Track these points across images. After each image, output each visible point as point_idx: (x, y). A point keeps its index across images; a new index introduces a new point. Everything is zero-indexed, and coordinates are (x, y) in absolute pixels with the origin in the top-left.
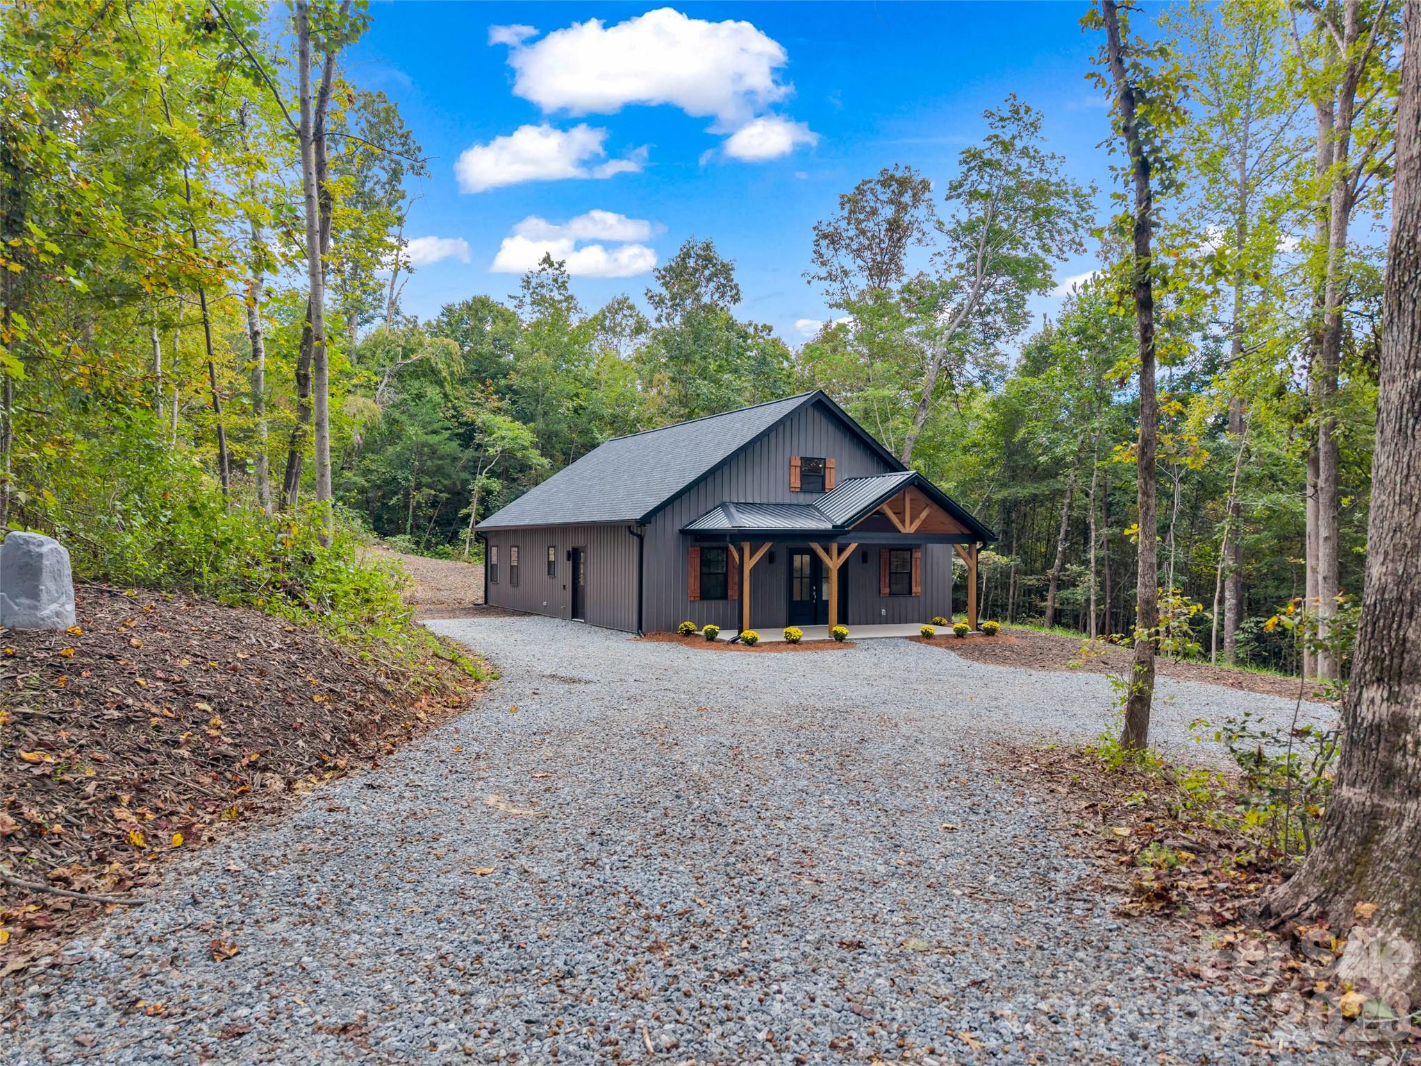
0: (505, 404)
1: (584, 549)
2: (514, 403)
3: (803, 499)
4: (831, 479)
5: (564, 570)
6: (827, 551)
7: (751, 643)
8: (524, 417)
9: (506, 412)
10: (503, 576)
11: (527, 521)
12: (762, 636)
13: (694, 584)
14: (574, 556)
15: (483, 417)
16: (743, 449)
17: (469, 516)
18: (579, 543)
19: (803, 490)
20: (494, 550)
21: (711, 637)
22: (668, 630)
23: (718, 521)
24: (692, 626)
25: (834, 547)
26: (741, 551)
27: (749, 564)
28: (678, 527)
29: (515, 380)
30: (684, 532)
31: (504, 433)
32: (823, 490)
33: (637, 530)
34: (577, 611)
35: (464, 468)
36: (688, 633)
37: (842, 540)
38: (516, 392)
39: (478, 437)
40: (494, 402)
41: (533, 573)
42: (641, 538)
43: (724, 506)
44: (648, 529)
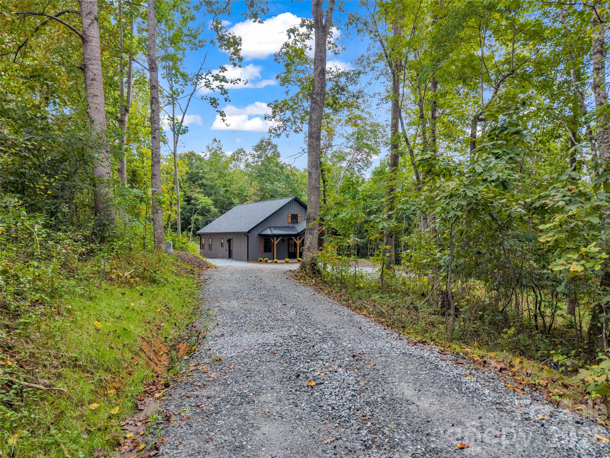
0: (202, 190)
1: (232, 239)
2: (205, 189)
3: (292, 225)
4: (299, 219)
5: (226, 245)
6: (296, 239)
7: (276, 262)
8: (209, 195)
9: (202, 192)
10: (206, 247)
11: (214, 231)
12: (279, 261)
13: (262, 249)
14: (229, 241)
15: (195, 195)
16: (275, 212)
17: (191, 228)
18: (231, 237)
19: (292, 223)
20: (203, 239)
21: (266, 262)
22: (255, 260)
23: (268, 232)
24: (262, 259)
25: (298, 238)
26: (274, 239)
27: (276, 243)
28: (258, 233)
29: (204, 181)
30: (259, 235)
31: (202, 201)
32: (297, 222)
33: (247, 234)
34: (230, 256)
35: (188, 212)
36: (261, 261)
37: (300, 236)
38: (205, 186)
39: (193, 201)
40: (198, 190)
41: (216, 246)
42: (248, 236)
43: (270, 227)
44: (250, 234)
